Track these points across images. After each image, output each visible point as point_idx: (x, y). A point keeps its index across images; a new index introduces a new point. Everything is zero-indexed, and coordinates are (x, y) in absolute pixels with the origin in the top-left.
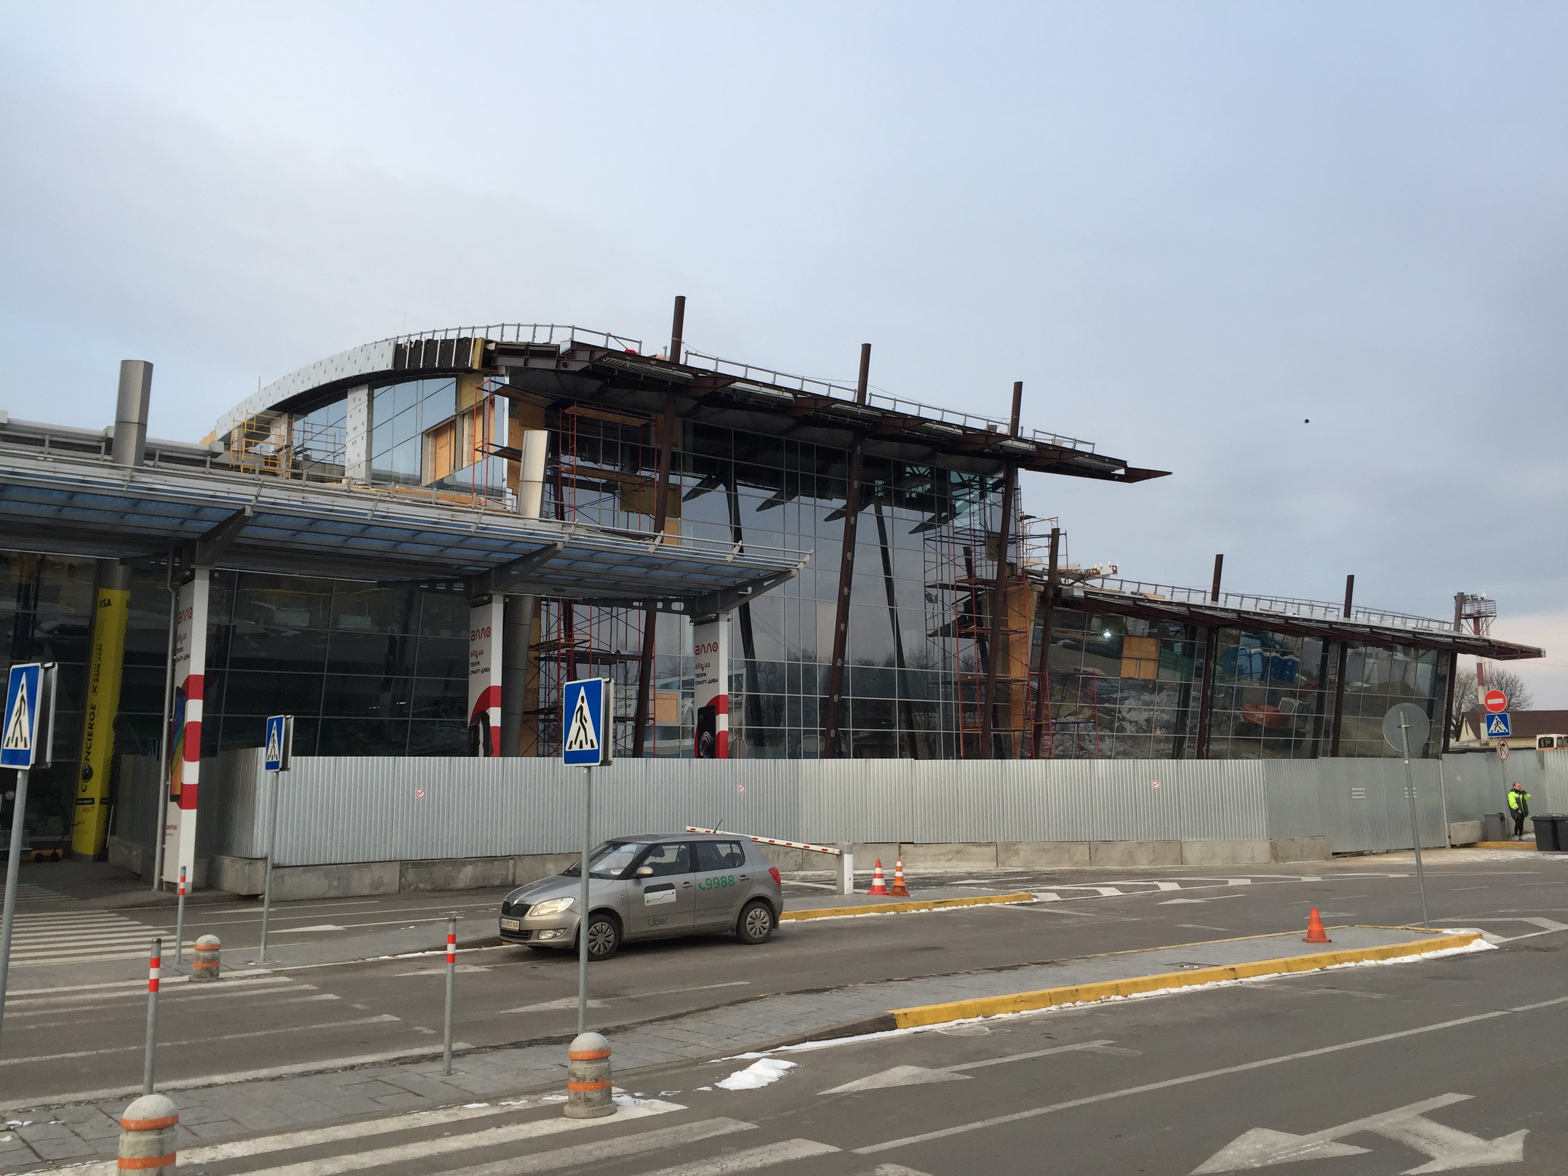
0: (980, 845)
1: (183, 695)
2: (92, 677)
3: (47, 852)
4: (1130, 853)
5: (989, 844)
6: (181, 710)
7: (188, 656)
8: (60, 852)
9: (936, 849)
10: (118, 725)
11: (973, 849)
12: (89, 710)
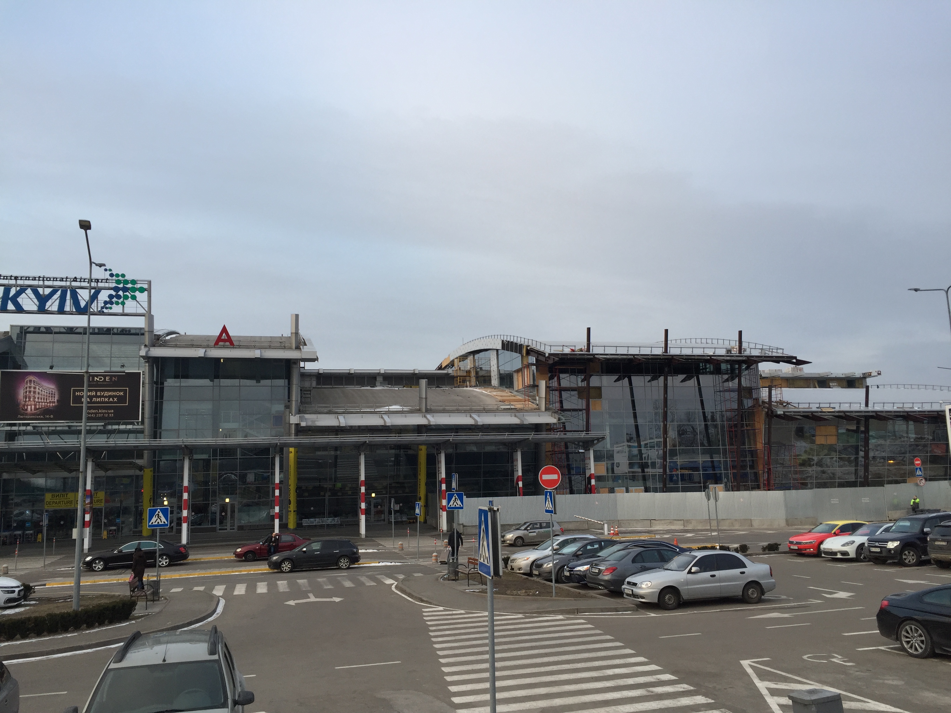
0: (678, 520)
1: (441, 482)
2: (419, 471)
3: (411, 521)
4: (732, 523)
5: (681, 520)
6: (441, 486)
7: (441, 473)
8: (415, 520)
9: (663, 522)
10: (426, 484)
11: (675, 522)
12: (419, 480)
